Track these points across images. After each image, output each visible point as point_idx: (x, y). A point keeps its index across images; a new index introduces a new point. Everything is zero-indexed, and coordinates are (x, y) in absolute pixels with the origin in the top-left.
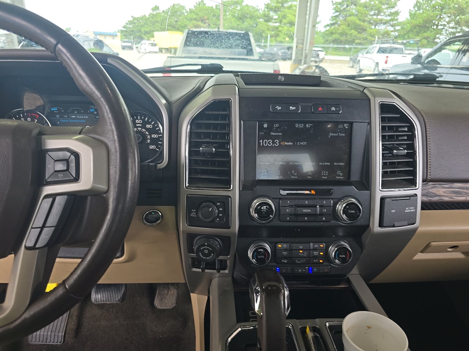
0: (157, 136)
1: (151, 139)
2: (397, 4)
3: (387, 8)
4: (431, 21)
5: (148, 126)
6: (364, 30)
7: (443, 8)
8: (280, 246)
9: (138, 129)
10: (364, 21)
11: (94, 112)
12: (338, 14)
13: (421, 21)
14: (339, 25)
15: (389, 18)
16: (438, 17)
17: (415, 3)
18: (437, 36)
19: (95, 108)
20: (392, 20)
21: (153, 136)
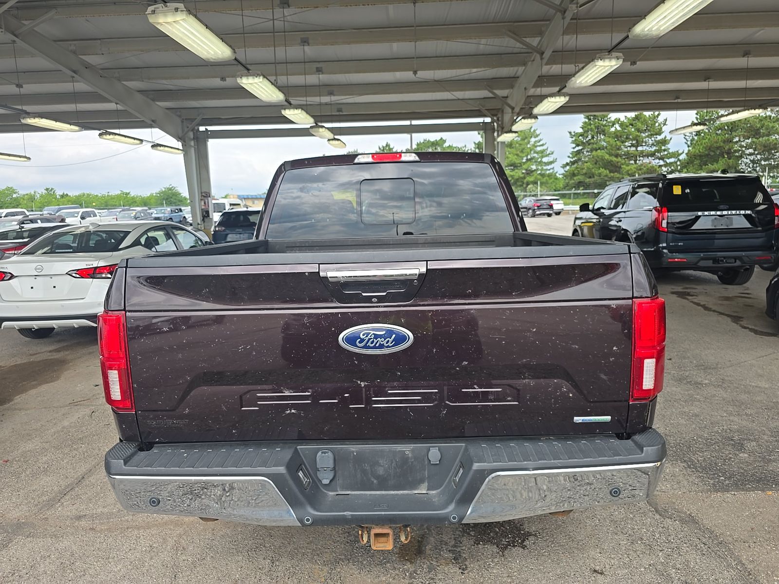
2: (663, 130)
3: (649, 136)
10: (617, 156)
12: (580, 148)
13: (702, 149)
20: (659, 151)
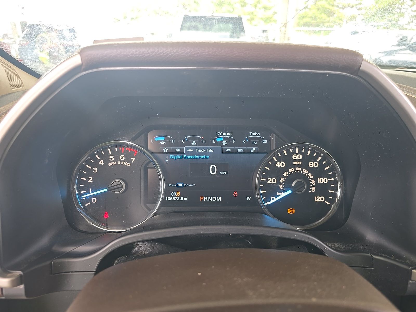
0: (325, 181)
1: (317, 185)
5: (312, 164)
6: (333, 14)
9: (297, 169)
11: (222, 141)
14: (310, 9)
19: (223, 135)
21: (319, 180)
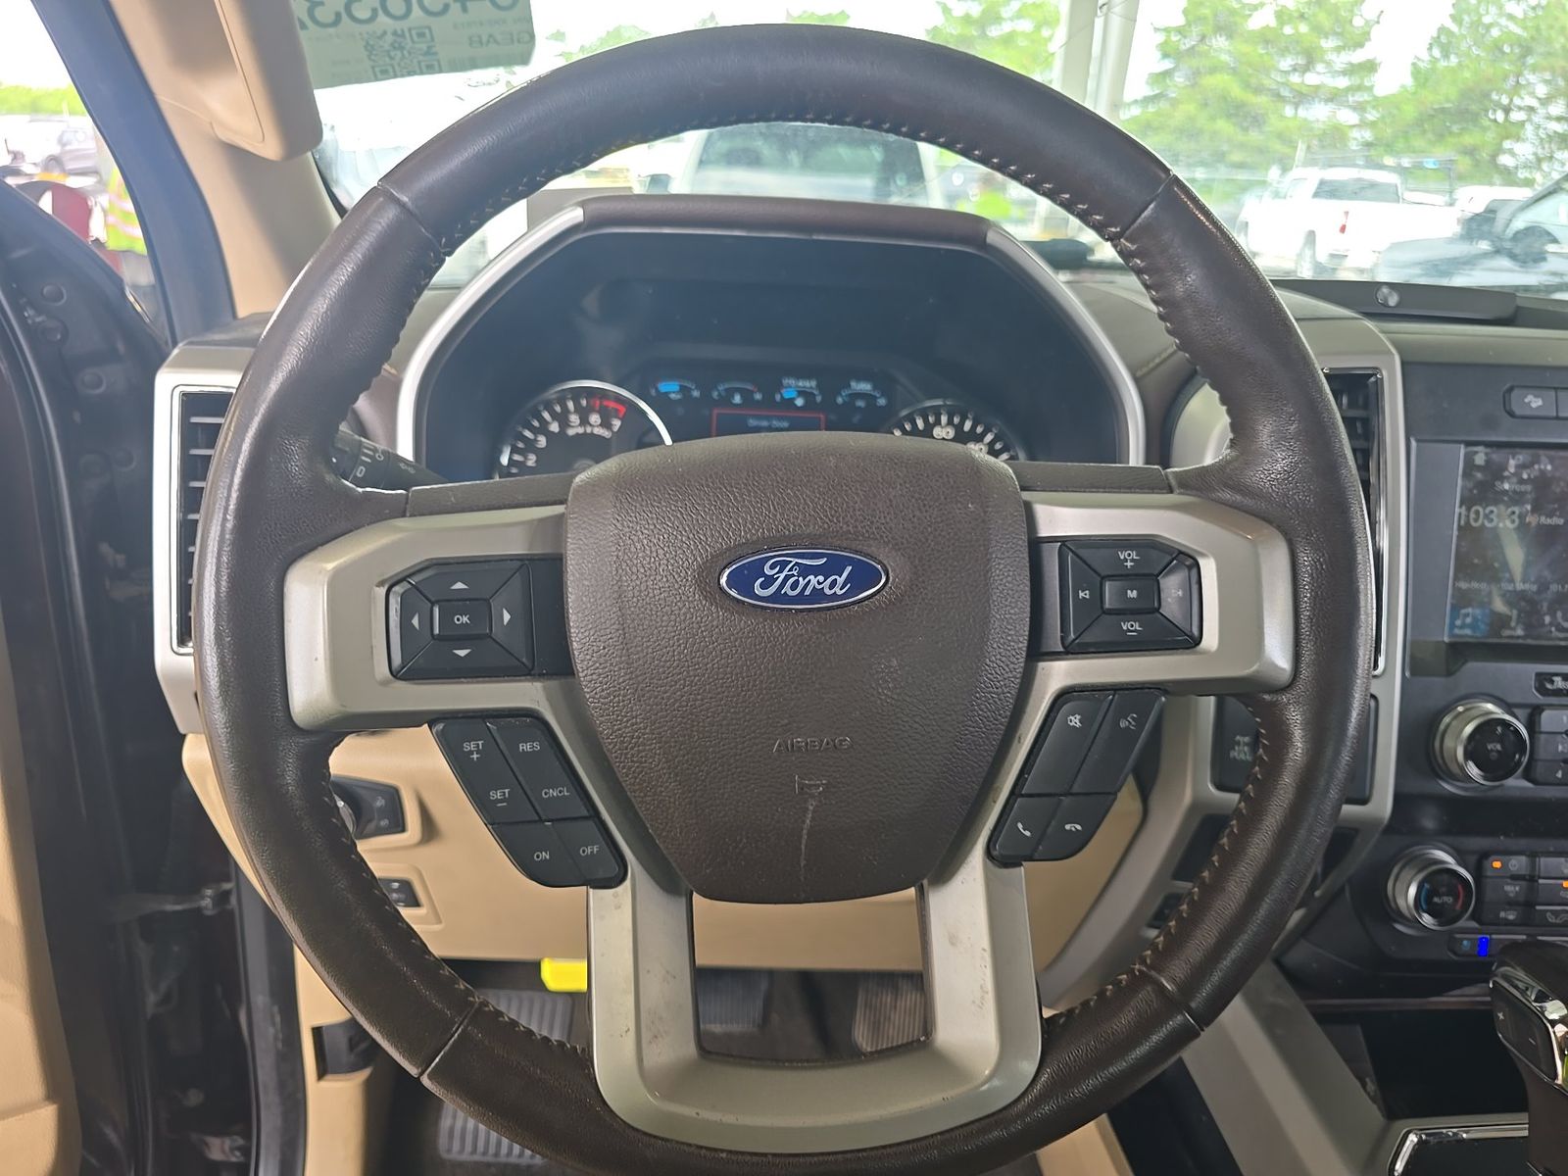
2: (1372, 35)
3: (1338, 49)
4: (1487, 95)
6: (1257, 120)
7: (1527, 51)
8: (1497, 864)
10: (1258, 90)
12: (1169, 64)
13: (1453, 93)
14: (1174, 103)
15: (1343, 82)
16: (1512, 81)
17: (1435, 35)
18: (1507, 144)
20: (1355, 89)
